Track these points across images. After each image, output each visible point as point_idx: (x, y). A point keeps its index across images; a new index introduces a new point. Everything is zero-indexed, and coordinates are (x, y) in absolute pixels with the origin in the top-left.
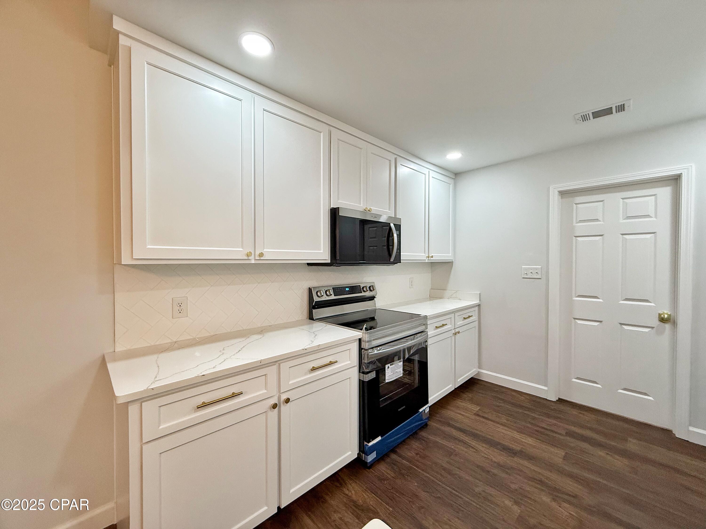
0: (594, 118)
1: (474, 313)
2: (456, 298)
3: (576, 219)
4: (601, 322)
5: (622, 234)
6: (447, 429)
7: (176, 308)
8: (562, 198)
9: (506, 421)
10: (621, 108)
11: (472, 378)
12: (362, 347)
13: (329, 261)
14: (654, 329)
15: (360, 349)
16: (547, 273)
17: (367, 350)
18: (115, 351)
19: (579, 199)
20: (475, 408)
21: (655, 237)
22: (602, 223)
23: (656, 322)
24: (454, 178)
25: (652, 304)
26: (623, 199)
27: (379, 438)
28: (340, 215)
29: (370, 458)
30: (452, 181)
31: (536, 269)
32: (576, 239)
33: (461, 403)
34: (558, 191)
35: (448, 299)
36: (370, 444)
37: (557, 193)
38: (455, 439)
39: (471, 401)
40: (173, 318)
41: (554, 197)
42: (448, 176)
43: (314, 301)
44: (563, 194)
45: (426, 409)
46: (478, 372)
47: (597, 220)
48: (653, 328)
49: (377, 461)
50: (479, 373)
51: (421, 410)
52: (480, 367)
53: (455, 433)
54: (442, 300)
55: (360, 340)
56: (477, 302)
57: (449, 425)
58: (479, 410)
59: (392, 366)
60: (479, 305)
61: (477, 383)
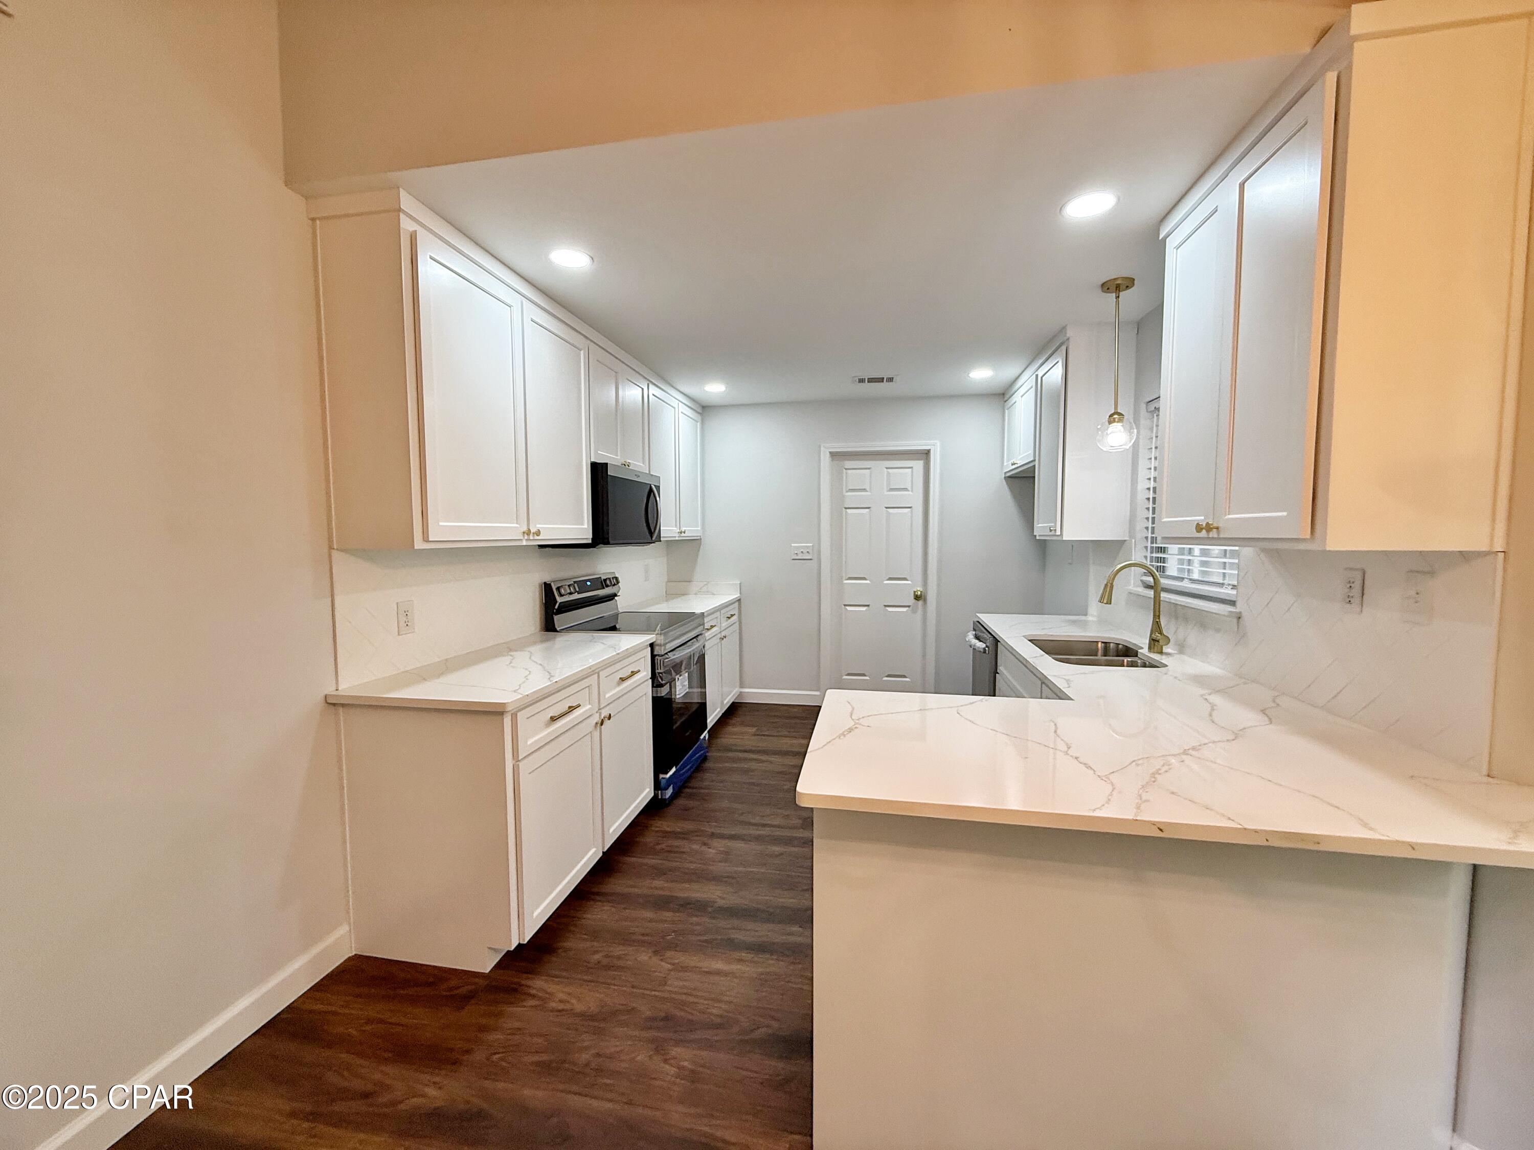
0: (868, 382)
1: (734, 610)
2: (707, 592)
3: (846, 486)
4: (868, 606)
5: (886, 508)
6: (730, 754)
7: (403, 619)
8: (833, 460)
9: (787, 733)
10: (890, 380)
11: (733, 703)
12: (656, 653)
13: (590, 541)
14: (911, 607)
15: (653, 657)
16: (819, 552)
17: (662, 656)
18: (340, 689)
19: (848, 464)
20: (753, 730)
21: (912, 513)
22: (870, 494)
23: (911, 601)
24: (701, 412)
25: (909, 582)
26: (887, 468)
27: (674, 769)
28: (609, 474)
29: (669, 792)
30: (698, 417)
31: (807, 547)
32: (846, 512)
33: (733, 729)
34: (830, 452)
35: (696, 594)
36: (668, 776)
37: (828, 455)
38: (745, 759)
39: (743, 724)
40: (399, 635)
41: (826, 459)
42: (691, 408)
43: (557, 602)
44: (834, 455)
45: (705, 734)
46: (741, 692)
47: (864, 490)
48: (909, 606)
49: (675, 796)
50: (741, 694)
51: (702, 737)
52: (742, 686)
53: (741, 755)
54: (686, 596)
55: (652, 645)
56: (736, 595)
57: (731, 750)
58: (757, 730)
59: (681, 677)
60: (739, 600)
61: (740, 707)
